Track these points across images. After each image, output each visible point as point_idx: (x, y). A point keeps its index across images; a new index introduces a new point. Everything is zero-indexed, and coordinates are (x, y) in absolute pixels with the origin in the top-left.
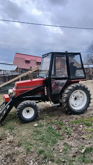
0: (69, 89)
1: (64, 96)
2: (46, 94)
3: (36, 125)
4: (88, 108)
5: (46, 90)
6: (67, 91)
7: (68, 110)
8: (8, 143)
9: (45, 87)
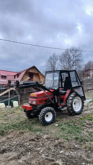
0: (72, 97)
1: (69, 102)
2: (56, 102)
3: (57, 125)
4: (83, 110)
5: (56, 98)
6: (71, 98)
7: (73, 113)
8: (46, 140)
9: (56, 96)
